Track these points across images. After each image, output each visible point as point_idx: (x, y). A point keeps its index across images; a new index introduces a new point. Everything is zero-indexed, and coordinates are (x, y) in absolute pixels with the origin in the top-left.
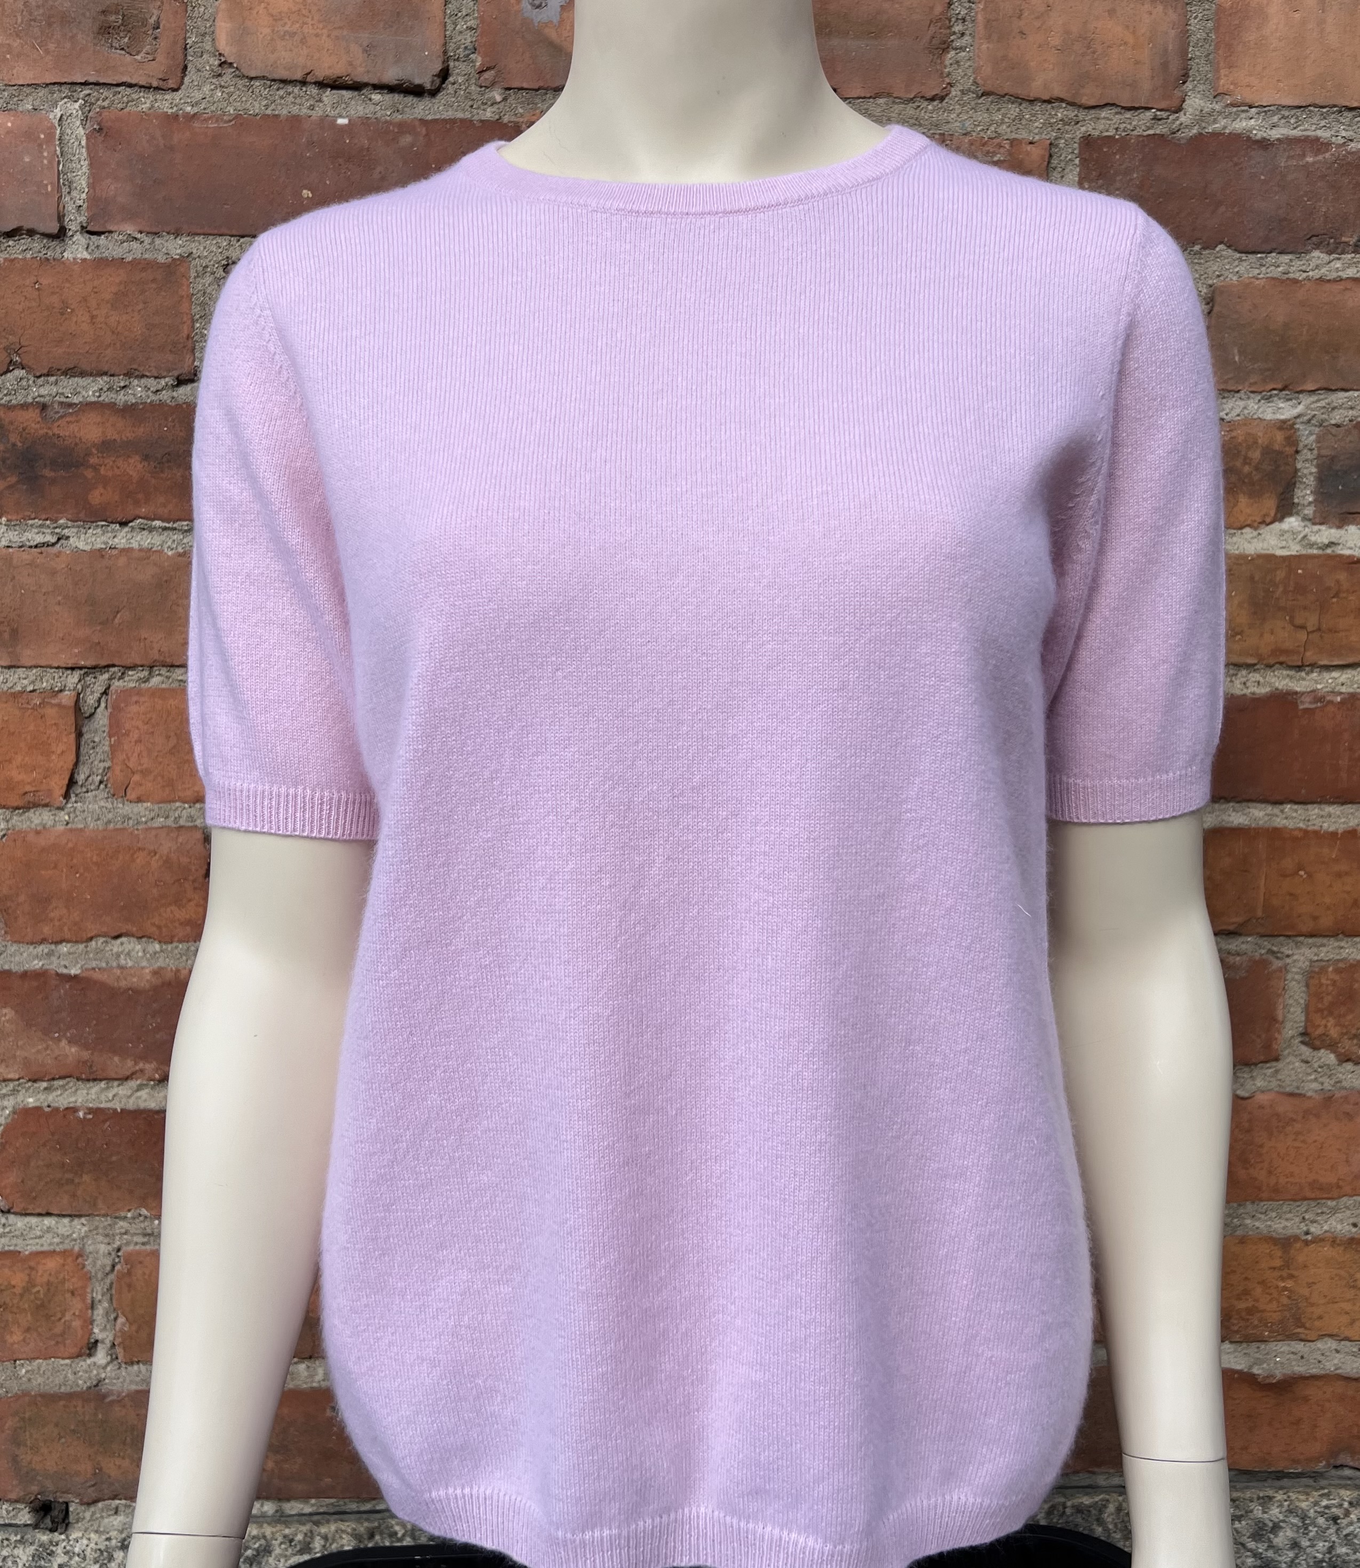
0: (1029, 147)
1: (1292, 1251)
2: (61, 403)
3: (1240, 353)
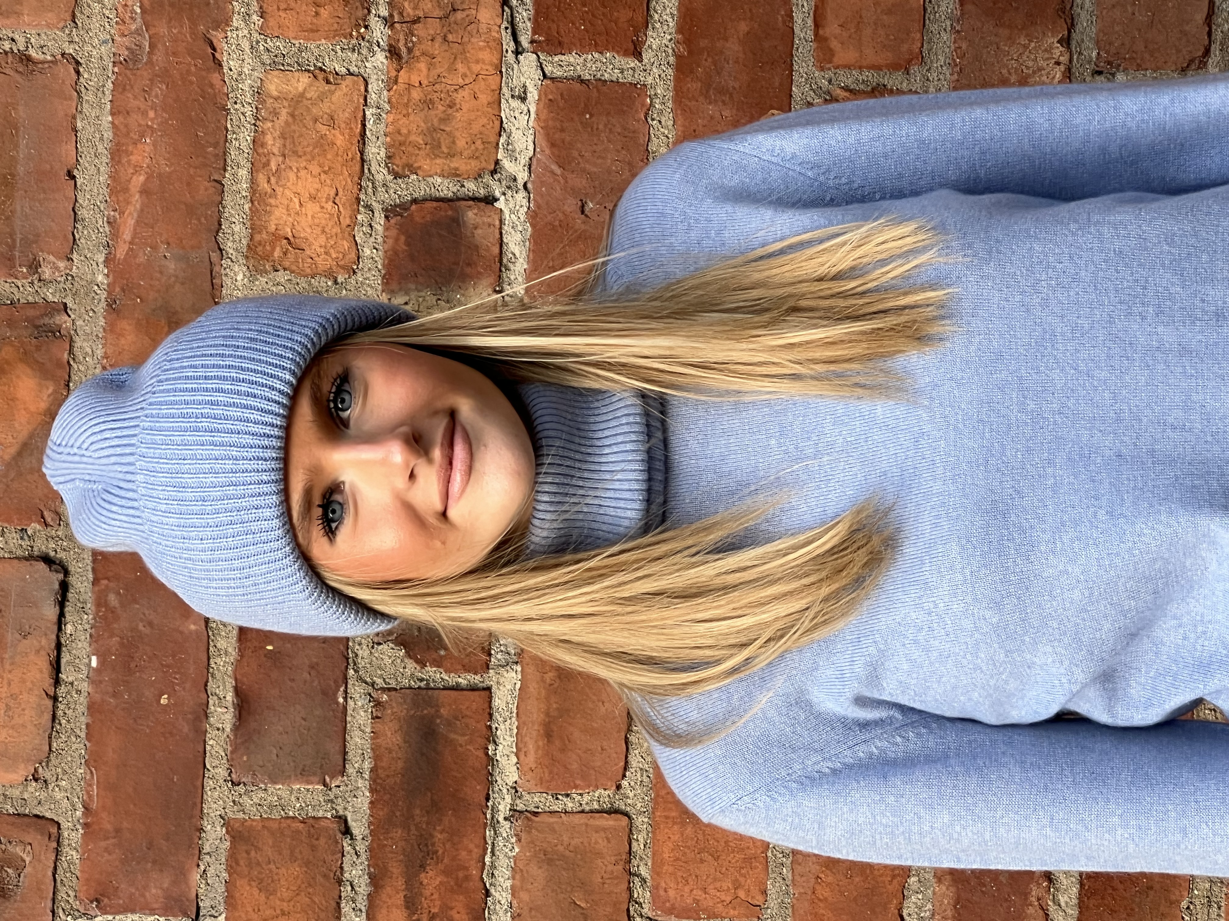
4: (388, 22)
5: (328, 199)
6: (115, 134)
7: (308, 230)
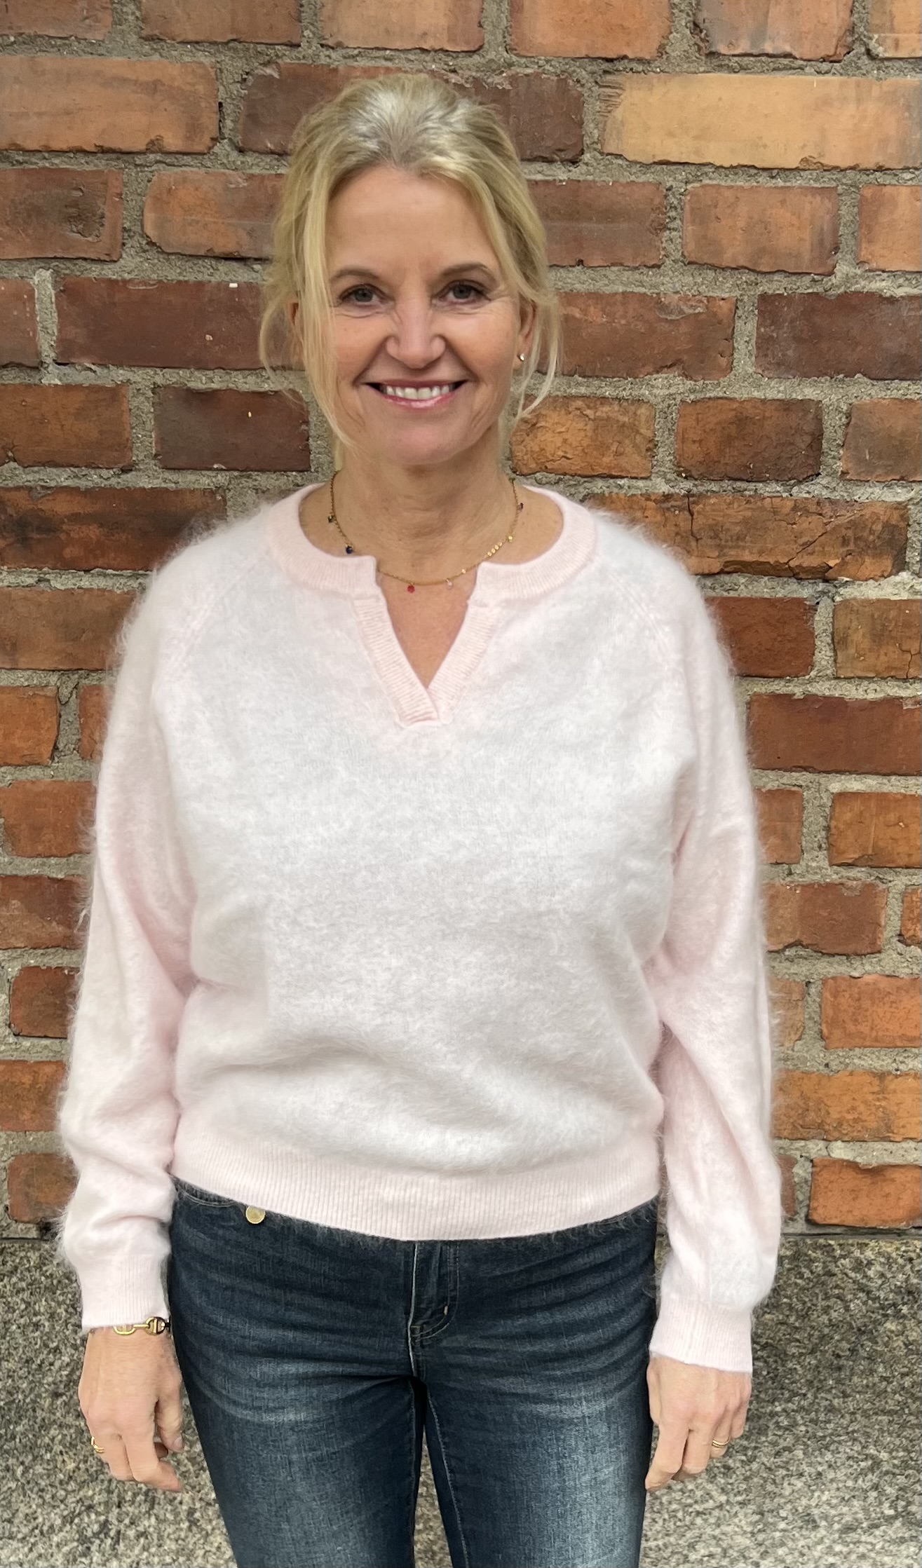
0: (721, 302)
1: (886, 1082)
2: (42, 486)
3: (870, 453)
4: (689, 494)
5: (566, 452)
6: (609, 295)
7: (543, 439)
